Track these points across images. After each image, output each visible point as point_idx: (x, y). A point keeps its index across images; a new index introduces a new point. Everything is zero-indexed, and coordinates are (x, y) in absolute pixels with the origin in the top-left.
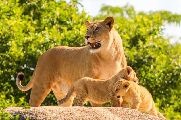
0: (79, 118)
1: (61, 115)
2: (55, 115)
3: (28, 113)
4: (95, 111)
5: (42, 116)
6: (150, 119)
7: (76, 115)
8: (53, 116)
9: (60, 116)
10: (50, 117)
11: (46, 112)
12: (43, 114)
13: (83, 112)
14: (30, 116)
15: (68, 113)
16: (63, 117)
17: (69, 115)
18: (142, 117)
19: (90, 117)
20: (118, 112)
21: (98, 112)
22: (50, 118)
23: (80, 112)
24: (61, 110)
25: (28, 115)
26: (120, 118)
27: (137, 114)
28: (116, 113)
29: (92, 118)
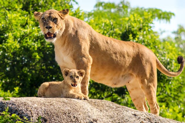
0: (58, 109)
1: (42, 106)
2: (36, 105)
3: (11, 103)
4: (74, 103)
5: (23, 106)
6: (126, 111)
7: (55, 106)
8: (34, 106)
9: (40, 107)
10: (31, 107)
11: (28, 103)
12: (25, 105)
13: (63, 104)
14: (13, 107)
15: (48, 104)
16: (43, 108)
17: (49, 106)
18: (119, 109)
19: (69, 108)
21: (77, 104)
23: (60, 103)
24: (42, 101)
25: (10, 105)
26: (98, 109)
27: (114, 106)
28: (95, 104)
29: (71, 109)
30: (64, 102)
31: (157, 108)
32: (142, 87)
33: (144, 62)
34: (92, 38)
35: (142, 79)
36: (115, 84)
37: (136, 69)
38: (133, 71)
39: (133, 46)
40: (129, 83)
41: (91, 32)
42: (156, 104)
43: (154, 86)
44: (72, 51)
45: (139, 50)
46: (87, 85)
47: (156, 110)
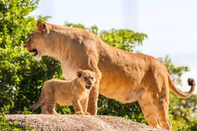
0: (71, 126)
1: (54, 123)
2: (47, 122)
3: (20, 121)
4: (87, 119)
5: (34, 123)
6: (142, 127)
7: (68, 123)
8: (45, 123)
9: (52, 124)
10: (43, 124)
11: (38, 120)
12: (36, 122)
13: (75, 120)
14: (23, 124)
15: (60, 121)
16: (55, 125)
17: (61, 123)
18: (133, 125)
19: (82, 125)
20: (109, 120)
21: (90, 120)
22: (43, 126)
23: (72, 120)
24: (53, 118)
25: (20, 123)
26: (112, 126)
27: (128, 123)
28: (108, 121)
29: (84, 126)
30: (76, 119)
31: (169, 125)
32: (154, 103)
33: (156, 75)
34: (101, 50)
35: (154, 93)
36: (127, 99)
37: (148, 83)
38: (145, 85)
39: (145, 58)
40: (141, 97)
41: (100, 44)
42: (168, 121)
43: (166, 101)
44: (78, 64)
45: (150, 62)
46: (96, 100)
47: (168, 126)
